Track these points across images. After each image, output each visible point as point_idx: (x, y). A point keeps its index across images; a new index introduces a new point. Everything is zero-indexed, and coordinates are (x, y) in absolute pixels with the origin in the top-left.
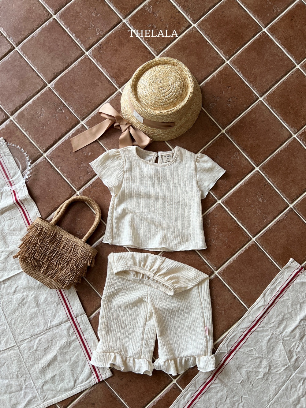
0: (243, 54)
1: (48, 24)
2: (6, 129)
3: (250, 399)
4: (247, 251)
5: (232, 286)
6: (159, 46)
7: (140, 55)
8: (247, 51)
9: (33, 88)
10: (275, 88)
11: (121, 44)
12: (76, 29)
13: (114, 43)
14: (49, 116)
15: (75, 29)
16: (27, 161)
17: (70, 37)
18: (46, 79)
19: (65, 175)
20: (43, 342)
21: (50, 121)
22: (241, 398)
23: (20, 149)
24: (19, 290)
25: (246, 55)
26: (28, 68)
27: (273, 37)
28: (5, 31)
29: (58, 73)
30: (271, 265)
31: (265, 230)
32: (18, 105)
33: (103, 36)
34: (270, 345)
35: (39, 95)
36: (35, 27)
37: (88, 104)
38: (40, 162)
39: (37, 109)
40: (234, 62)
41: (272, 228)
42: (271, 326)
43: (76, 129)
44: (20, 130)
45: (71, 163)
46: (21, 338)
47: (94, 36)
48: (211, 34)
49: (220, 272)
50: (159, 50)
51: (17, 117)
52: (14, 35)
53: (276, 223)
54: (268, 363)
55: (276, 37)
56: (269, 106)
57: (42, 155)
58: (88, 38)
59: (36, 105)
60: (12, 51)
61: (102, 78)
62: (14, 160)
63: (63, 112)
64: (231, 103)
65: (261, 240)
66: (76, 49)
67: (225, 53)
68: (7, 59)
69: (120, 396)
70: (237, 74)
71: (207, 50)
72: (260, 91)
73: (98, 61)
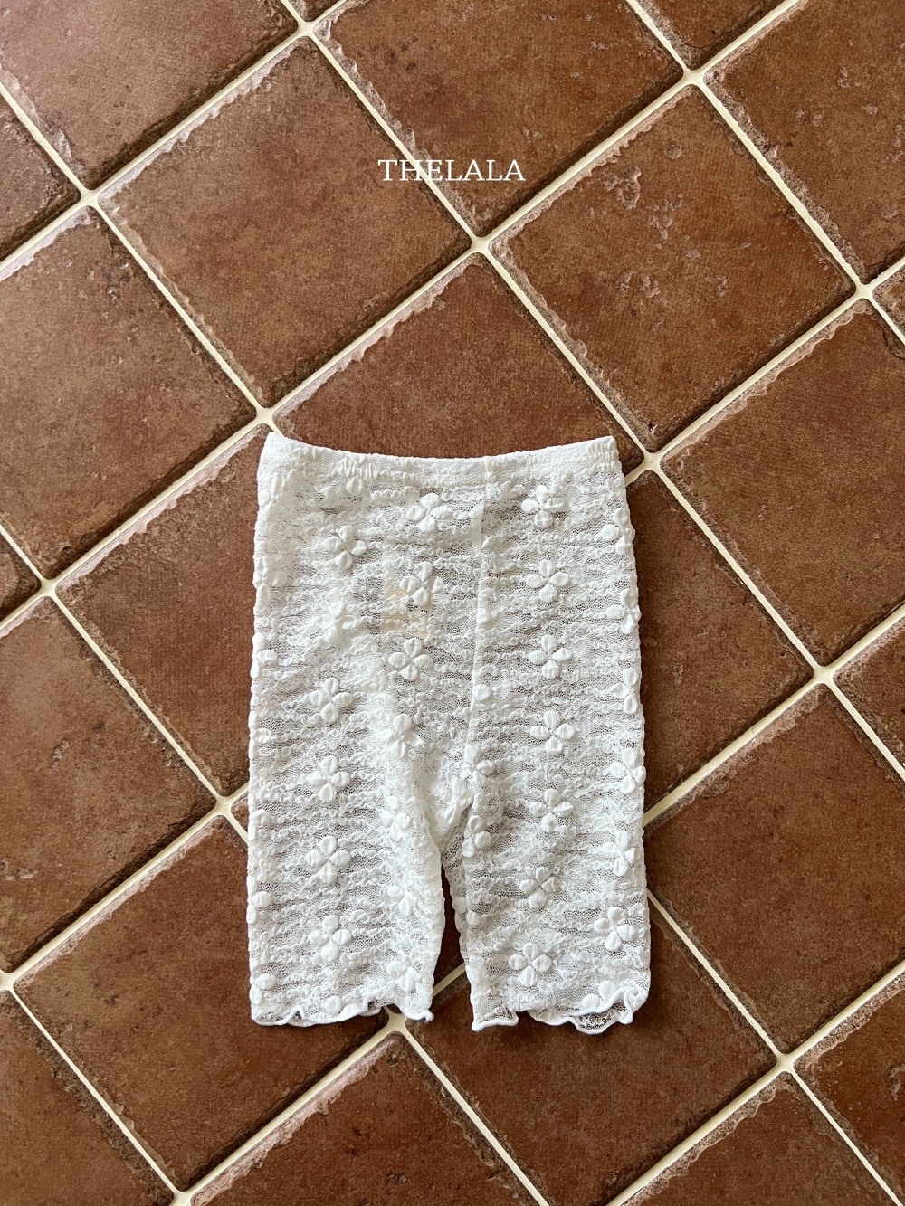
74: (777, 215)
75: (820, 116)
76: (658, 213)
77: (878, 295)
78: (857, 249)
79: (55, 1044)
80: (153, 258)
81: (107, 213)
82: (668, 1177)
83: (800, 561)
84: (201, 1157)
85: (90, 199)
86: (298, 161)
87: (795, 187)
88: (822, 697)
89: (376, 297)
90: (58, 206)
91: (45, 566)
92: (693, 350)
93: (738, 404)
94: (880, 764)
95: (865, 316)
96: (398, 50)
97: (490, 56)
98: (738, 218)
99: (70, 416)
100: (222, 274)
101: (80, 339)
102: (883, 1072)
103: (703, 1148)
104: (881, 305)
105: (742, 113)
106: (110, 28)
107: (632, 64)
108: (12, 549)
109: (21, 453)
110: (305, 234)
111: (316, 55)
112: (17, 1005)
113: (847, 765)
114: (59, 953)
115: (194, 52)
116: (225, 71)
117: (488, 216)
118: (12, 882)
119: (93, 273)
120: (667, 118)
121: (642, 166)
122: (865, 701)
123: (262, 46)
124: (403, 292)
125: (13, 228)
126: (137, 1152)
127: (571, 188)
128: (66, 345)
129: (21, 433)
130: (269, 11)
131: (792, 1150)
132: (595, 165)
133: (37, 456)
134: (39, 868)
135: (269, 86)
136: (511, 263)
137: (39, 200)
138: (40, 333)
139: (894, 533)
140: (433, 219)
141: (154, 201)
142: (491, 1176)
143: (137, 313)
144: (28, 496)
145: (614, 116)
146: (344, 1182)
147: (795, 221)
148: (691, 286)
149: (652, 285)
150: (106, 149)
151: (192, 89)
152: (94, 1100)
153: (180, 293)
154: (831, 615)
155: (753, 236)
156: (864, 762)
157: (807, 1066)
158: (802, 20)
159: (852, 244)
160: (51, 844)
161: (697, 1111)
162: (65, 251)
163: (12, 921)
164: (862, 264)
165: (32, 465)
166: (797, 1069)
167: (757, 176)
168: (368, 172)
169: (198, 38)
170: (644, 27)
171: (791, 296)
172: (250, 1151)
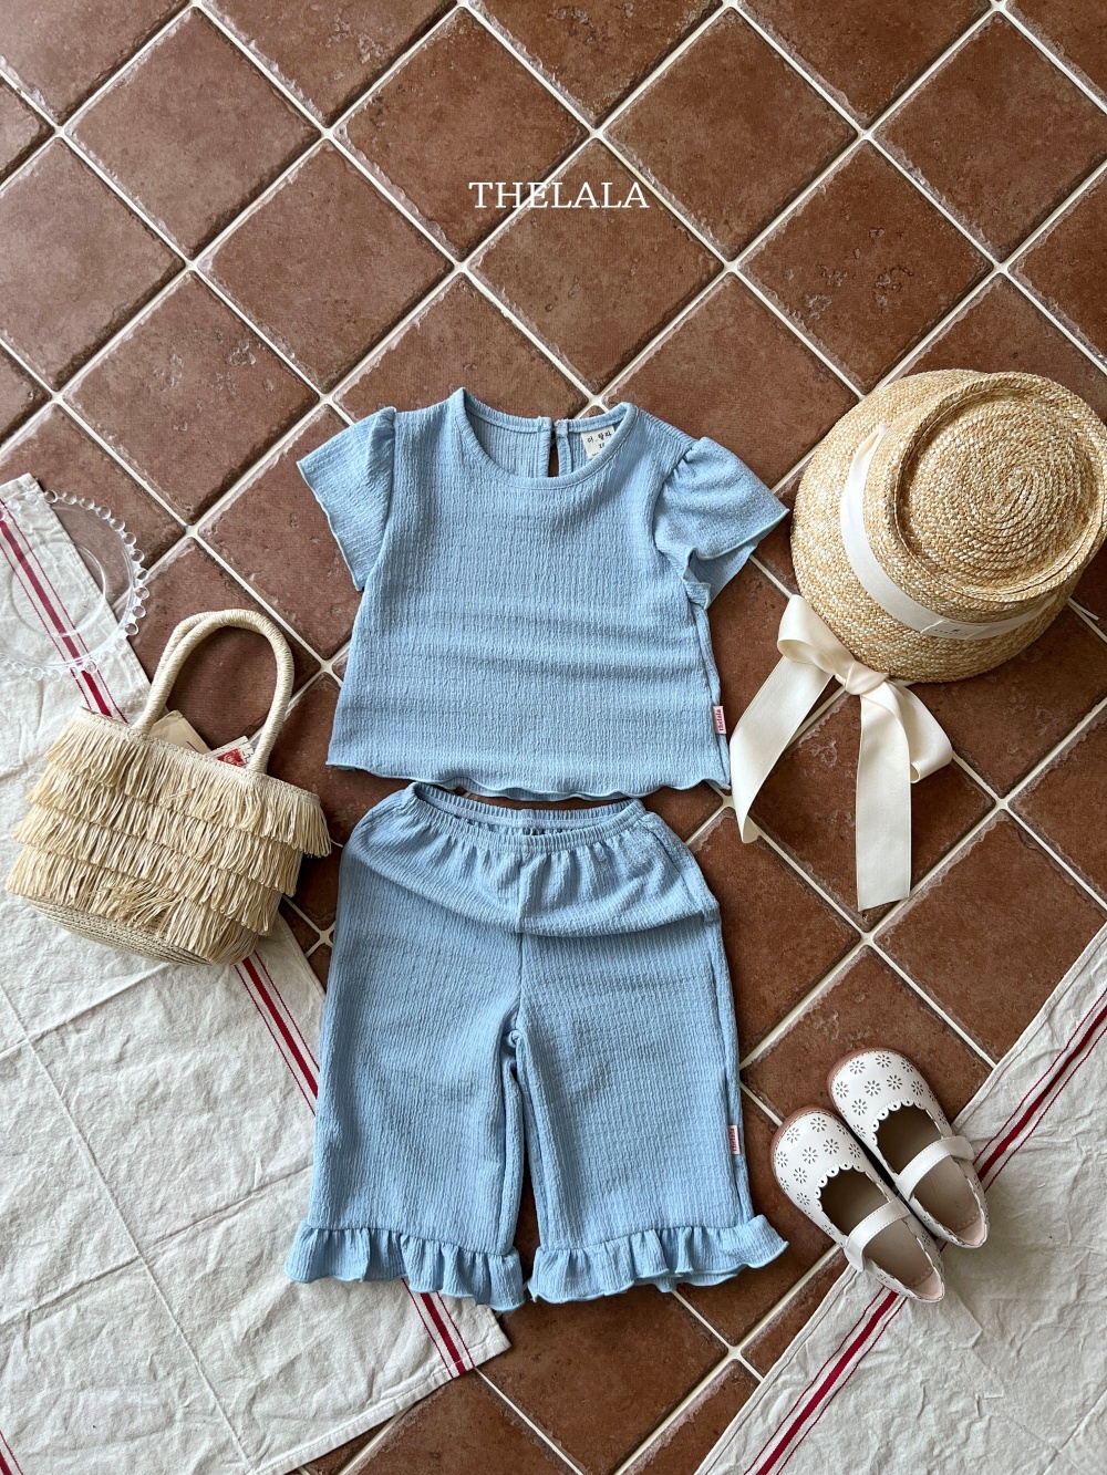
0: (925, 102)
1: (174, 31)
2: (41, 440)
3: (1010, 1404)
4: (980, 848)
5: (932, 986)
6: (602, 91)
7: (534, 127)
8: (939, 92)
9: (134, 277)
10: (1052, 225)
11: (458, 89)
12: (283, 44)
13: (428, 87)
14: (200, 382)
15: (280, 45)
16: (127, 559)
17: (262, 74)
18: (179, 243)
19: (275, 602)
20: (239, 1241)
21: (206, 403)
22: (978, 1403)
23: (100, 513)
24: (138, 1053)
25: (935, 104)
26: (111, 204)
27: (1032, 33)
28: (14, 68)
29: (223, 216)
30: (1074, 898)
31: (1046, 767)
32: (79, 348)
33: (385, 64)
34: (1080, 1199)
35: (159, 305)
36: (127, 47)
37: (346, 327)
38: (178, 561)
39: (153, 359)
40: (893, 134)
41: (1069, 758)
42: (1079, 1129)
43: (304, 426)
44: (94, 442)
45: (296, 558)
46: (156, 1227)
47: (351, 64)
48: (800, 33)
49: (883, 936)
50: (603, 103)
51: (79, 392)
52: (47, 81)
53: (1085, 738)
54: (1074, 1266)
55: (1044, 31)
56: (1034, 295)
57: (183, 533)
58: (330, 74)
59: (147, 344)
60: (44, 142)
61: (394, 225)
62: (78, 556)
63: (253, 362)
64: (887, 292)
65: (1030, 805)
66: (287, 118)
67: (856, 102)
68: (27, 173)
69: (536, 1419)
70: (906, 179)
71: (787, 93)
72: (999, 238)
73: (372, 162)
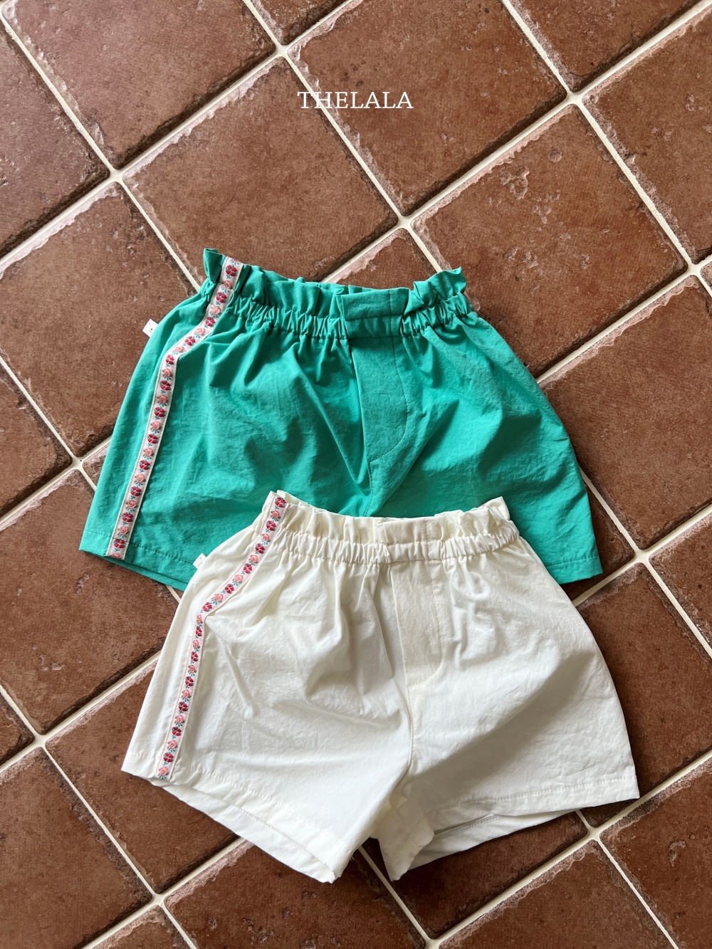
74: (631, 208)
75: (670, 133)
76: (541, 204)
77: (704, 273)
78: (690, 237)
79: (73, 786)
80: (161, 223)
81: (129, 188)
82: (503, 908)
83: (630, 472)
84: (173, 871)
85: (117, 177)
86: (272, 153)
87: (647, 187)
88: (640, 573)
89: (325, 260)
90: (93, 181)
91: (76, 447)
92: (560, 309)
93: (592, 352)
94: (679, 625)
95: (693, 289)
96: (350, 70)
97: (420, 77)
98: (601, 210)
99: (97, 339)
100: (211, 238)
101: (106, 281)
102: (665, 845)
103: (529, 890)
104: (706, 280)
105: (610, 128)
106: (135, 45)
107: (528, 87)
108: (53, 434)
109: (61, 365)
110: (274, 210)
111: (288, 72)
112: (47, 758)
113: (654, 624)
114: (79, 724)
115: (197, 67)
116: (220, 82)
117: (411, 201)
118: (46, 672)
119: (117, 233)
120: (552, 131)
121: (530, 166)
122: (671, 577)
123: (248, 63)
124: (345, 256)
125: (60, 196)
126: (127, 865)
127: (476, 181)
128: (96, 286)
129: (61, 349)
130: (254, 37)
131: (594, 895)
132: (494, 165)
133: (72, 367)
134: (65, 663)
135: (252, 95)
136: (427, 238)
137: (79, 177)
138: (77, 276)
139: (703, 454)
140: (370, 202)
141: (164, 180)
142: (376, 898)
143: (149, 265)
144: (65, 396)
145: (510, 128)
146: (272, 895)
147: (645, 214)
148: (561, 261)
149: (532, 260)
150: (130, 139)
151: (195, 95)
152: (99, 827)
153: (180, 250)
154: (650, 513)
155: (611, 224)
156: (668, 622)
157: (609, 837)
158: (662, 56)
159: (687, 233)
160: (74, 647)
161: (527, 863)
162: (98, 215)
163: (46, 699)
164: (694, 248)
165: (68, 373)
166: (602, 839)
167: (618, 178)
168: (323, 164)
169: (201, 56)
170: (539, 58)
171: (638, 271)
172: (207, 869)
